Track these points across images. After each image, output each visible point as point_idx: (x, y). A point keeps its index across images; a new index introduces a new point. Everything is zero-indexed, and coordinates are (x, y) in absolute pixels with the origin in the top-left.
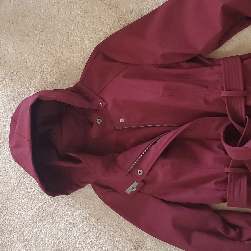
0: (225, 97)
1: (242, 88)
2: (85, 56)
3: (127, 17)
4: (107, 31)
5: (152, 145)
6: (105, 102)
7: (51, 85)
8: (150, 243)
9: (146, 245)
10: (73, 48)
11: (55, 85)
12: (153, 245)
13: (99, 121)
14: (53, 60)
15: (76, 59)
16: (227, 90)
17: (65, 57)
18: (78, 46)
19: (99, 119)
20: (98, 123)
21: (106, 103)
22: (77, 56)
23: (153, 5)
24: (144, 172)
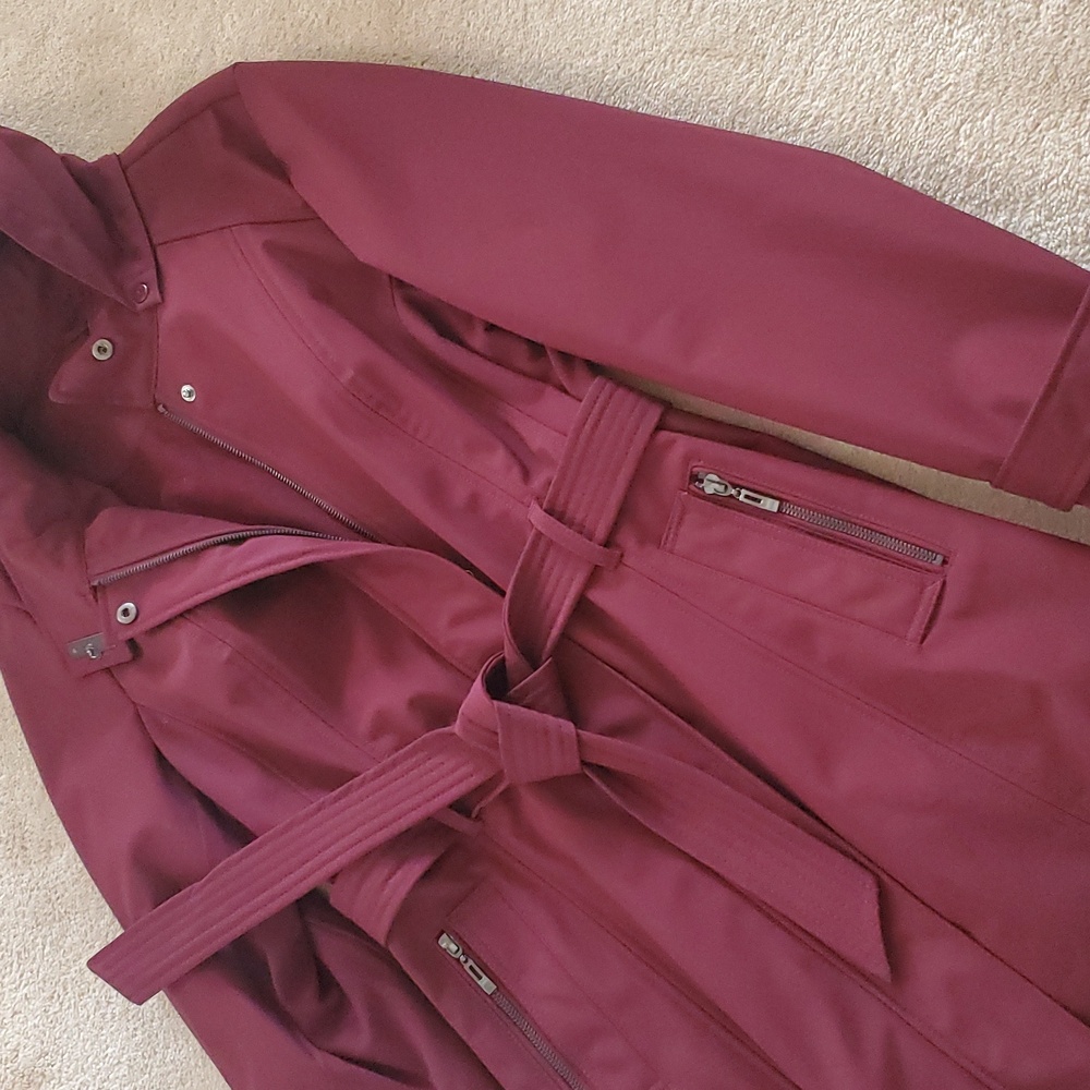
0: (534, 530)
1: (601, 532)
2: (199, 67)
3: (405, 9)
4: (314, 21)
5: (219, 544)
6: (161, 292)
7: (40, 109)
8: (62, 861)
9: (49, 859)
10: (177, 15)
11: (52, 113)
12: (68, 874)
13: (101, 349)
14: (91, 18)
15: (166, 58)
16: (549, 511)
17: (135, 30)
18: (194, 17)
19: (107, 344)
20: (95, 353)
21: (162, 298)
22: (175, 53)
23: (512, 21)
24: (139, 619)
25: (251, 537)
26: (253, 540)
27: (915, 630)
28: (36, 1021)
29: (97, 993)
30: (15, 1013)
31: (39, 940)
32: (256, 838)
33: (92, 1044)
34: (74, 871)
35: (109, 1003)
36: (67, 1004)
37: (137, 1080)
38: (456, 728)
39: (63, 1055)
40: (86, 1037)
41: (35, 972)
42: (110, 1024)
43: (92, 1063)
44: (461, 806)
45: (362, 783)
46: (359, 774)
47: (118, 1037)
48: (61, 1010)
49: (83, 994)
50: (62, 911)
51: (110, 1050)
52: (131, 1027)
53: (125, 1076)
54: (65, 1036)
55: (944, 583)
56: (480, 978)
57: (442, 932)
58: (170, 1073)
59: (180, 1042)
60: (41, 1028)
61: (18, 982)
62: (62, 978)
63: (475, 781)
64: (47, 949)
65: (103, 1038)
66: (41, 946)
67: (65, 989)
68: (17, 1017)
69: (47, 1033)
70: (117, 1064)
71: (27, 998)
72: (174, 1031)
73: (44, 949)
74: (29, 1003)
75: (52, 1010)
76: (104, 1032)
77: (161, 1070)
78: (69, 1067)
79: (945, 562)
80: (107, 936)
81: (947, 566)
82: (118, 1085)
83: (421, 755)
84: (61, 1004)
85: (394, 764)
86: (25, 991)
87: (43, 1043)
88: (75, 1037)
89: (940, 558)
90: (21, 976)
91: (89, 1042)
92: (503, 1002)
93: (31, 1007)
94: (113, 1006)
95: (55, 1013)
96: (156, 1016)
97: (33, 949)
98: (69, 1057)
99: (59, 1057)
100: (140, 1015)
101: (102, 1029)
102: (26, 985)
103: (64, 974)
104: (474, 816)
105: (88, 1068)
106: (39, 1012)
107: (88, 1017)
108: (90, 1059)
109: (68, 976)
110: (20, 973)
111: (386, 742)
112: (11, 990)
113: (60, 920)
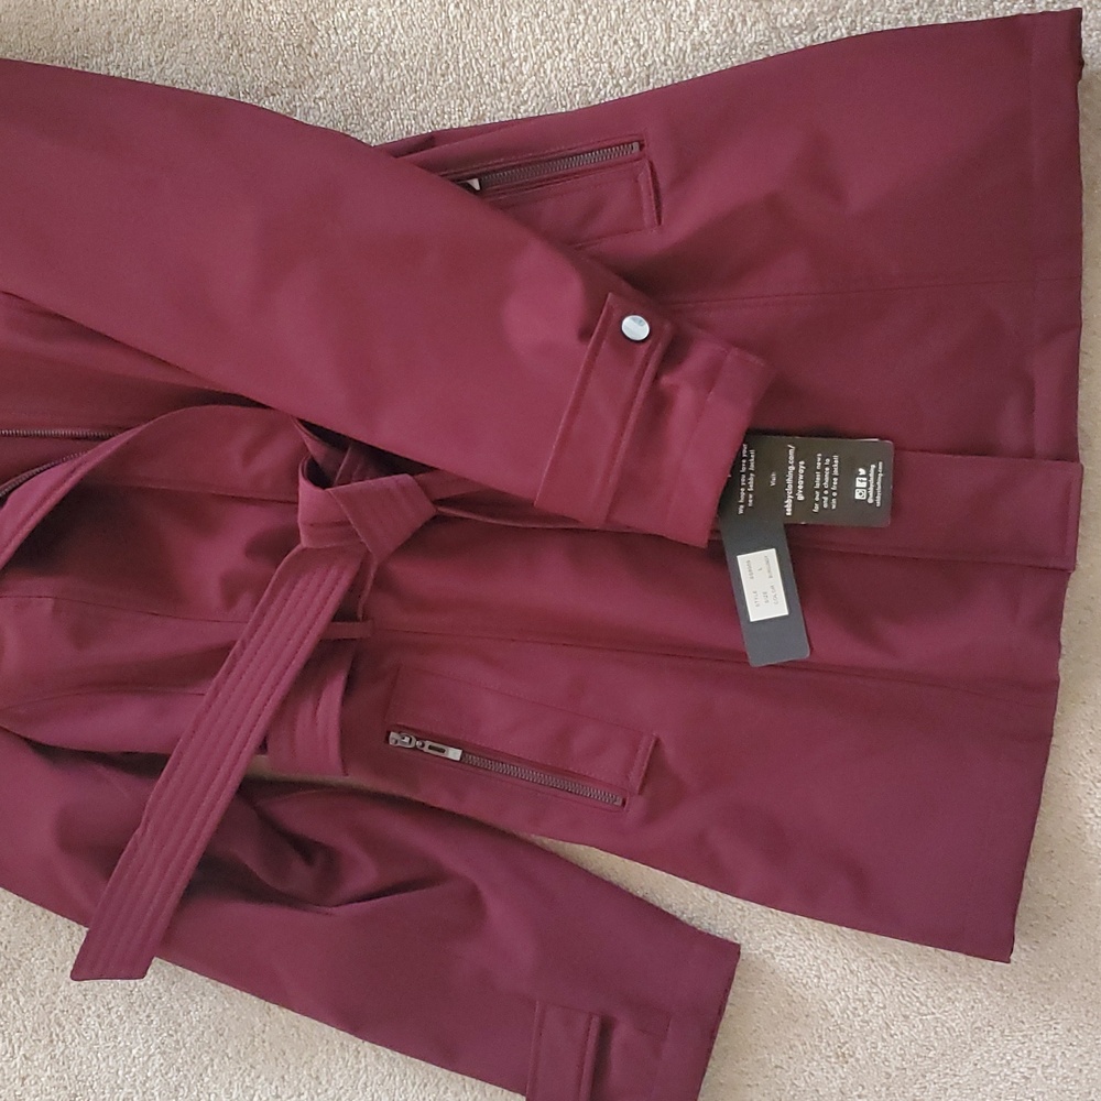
25: (11, 492)
26: (15, 493)
27: (648, 217)
28: (48, 1073)
29: (93, 1008)
30: (24, 1079)
31: (9, 997)
32: (170, 755)
33: (115, 1057)
34: (8, 912)
35: (109, 1009)
36: (70, 1037)
37: (176, 1061)
38: (304, 542)
39: (92, 1086)
40: (105, 1055)
41: (22, 1029)
42: (121, 1027)
43: (124, 1075)
44: (343, 614)
45: (244, 646)
46: (235, 642)
47: (136, 1035)
48: (66, 1047)
49: (80, 1019)
50: (17, 956)
51: (134, 1052)
52: (143, 1016)
53: (162, 1064)
54: (84, 1067)
55: (651, 164)
56: (443, 751)
57: (389, 733)
58: (203, 1032)
59: (198, 999)
60: (56, 1075)
61: (10, 1050)
62: (52, 1016)
63: (345, 581)
64: (22, 1000)
65: (122, 1044)
66: (14, 1003)
67: (60, 1025)
68: (27, 1081)
69: (65, 1076)
70: (149, 1059)
71: (26, 1058)
72: (186, 993)
73: (18, 1003)
74: (32, 1061)
75: (58, 1052)
76: (120, 1039)
77: (194, 1036)
78: (103, 1093)
79: (641, 147)
80: (73, 951)
81: (645, 148)
82: (160, 1077)
83: (283, 590)
84: (64, 1041)
85: (263, 614)
86: (21, 1053)
87: (66, 1088)
88: (94, 1062)
89: (636, 145)
90: (10, 1041)
91: (111, 1058)
92: (475, 760)
93: (36, 1063)
94: (115, 1010)
95: (62, 1053)
96: (161, 991)
97: (9, 1009)
98: (99, 1084)
99: (90, 1090)
100: (146, 1000)
101: (116, 1037)
102: (19, 1047)
103: (51, 1012)
104: (360, 616)
105: (123, 1081)
106: (46, 1063)
107: (97, 1036)
108: (120, 1073)
109: (57, 1011)
110: (7, 1040)
111: (244, 602)
112: (7, 1061)
113: (20, 967)
